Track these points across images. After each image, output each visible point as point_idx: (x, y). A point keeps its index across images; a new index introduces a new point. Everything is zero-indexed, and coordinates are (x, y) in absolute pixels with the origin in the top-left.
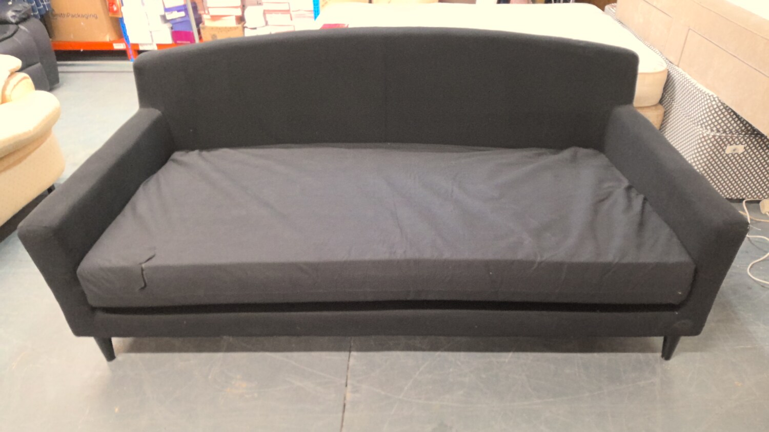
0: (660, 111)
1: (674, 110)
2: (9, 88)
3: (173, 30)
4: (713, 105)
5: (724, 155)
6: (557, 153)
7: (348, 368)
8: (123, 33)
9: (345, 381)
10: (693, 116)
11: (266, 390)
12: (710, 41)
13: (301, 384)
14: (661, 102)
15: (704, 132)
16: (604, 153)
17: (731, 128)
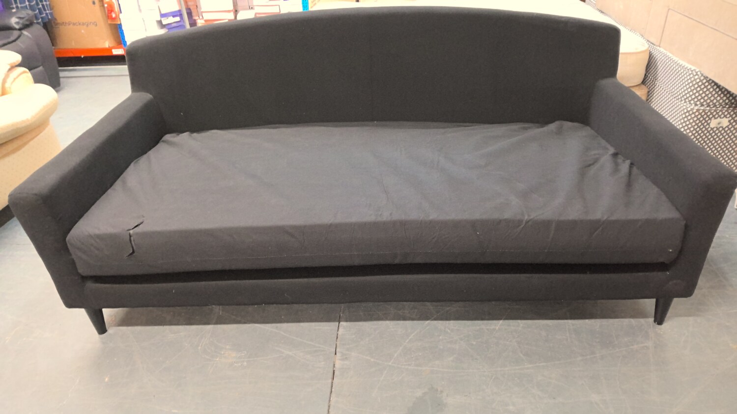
1: (657, 89)
2: (9, 80)
4: (695, 80)
5: (709, 129)
6: (542, 127)
7: (337, 337)
8: (121, 39)
9: (335, 350)
10: (676, 92)
11: (256, 359)
12: (691, 19)
13: (290, 353)
14: (644, 82)
15: (688, 106)
16: (590, 126)
17: (715, 101)
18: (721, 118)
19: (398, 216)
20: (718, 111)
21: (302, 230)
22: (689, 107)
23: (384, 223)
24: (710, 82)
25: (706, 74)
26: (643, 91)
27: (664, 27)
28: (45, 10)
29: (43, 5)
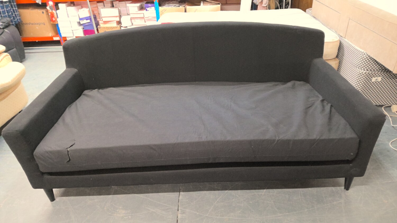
1: (344, 61)
3: (84, 30)
4: (364, 57)
5: (371, 83)
6: (285, 84)
7: (179, 201)
8: (58, 32)
9: (177, 208)
10: (354, 63)
11: (135, 214)
12: (361, 25)
14: (337, 57)
15: (360, 71)
16: (309, 83)
17: (374, 68)
18: (377, 77)
19: (210, 138)
20: (376, 73)
21: (160, 147)
22: (361, 71)
23: (203, 142)
24: (373, 60)
25: (369, 54)
26: (337, 61)
27: (347, 28)
28: (16, 17)
29: (15, 15)
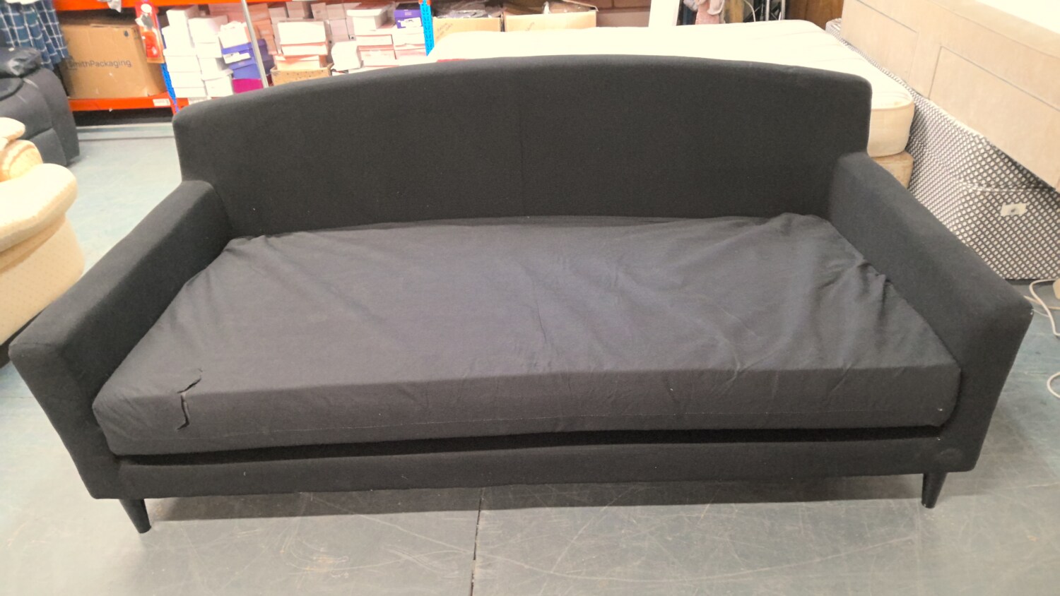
0: (908, 161)
1: (927, 159)
2: (7, 160)
3: (234, 79)
4: (978, 150)
5: (1000, 219)
6: (765, 222)
7: (477, 533)
8: (166, 85)
9: (473, 552)
10: (952, 165)
11: (361, 567)
12: (971, 62)
13: (410, 558)
14: (908, 148)
15: (969, 187)
16: (830, 220)
17: (1006, 180)
18: (1015, 203)
19: (559, 366)
20: (1011, 194)
21: (425, 389)
22: (971, 187)
23: (540, 377)
24: (1003, 157)
25: (993, 142)
26: (906, 161)
27: (935, 73)
28: (56, 46)
29: (53, 39)
